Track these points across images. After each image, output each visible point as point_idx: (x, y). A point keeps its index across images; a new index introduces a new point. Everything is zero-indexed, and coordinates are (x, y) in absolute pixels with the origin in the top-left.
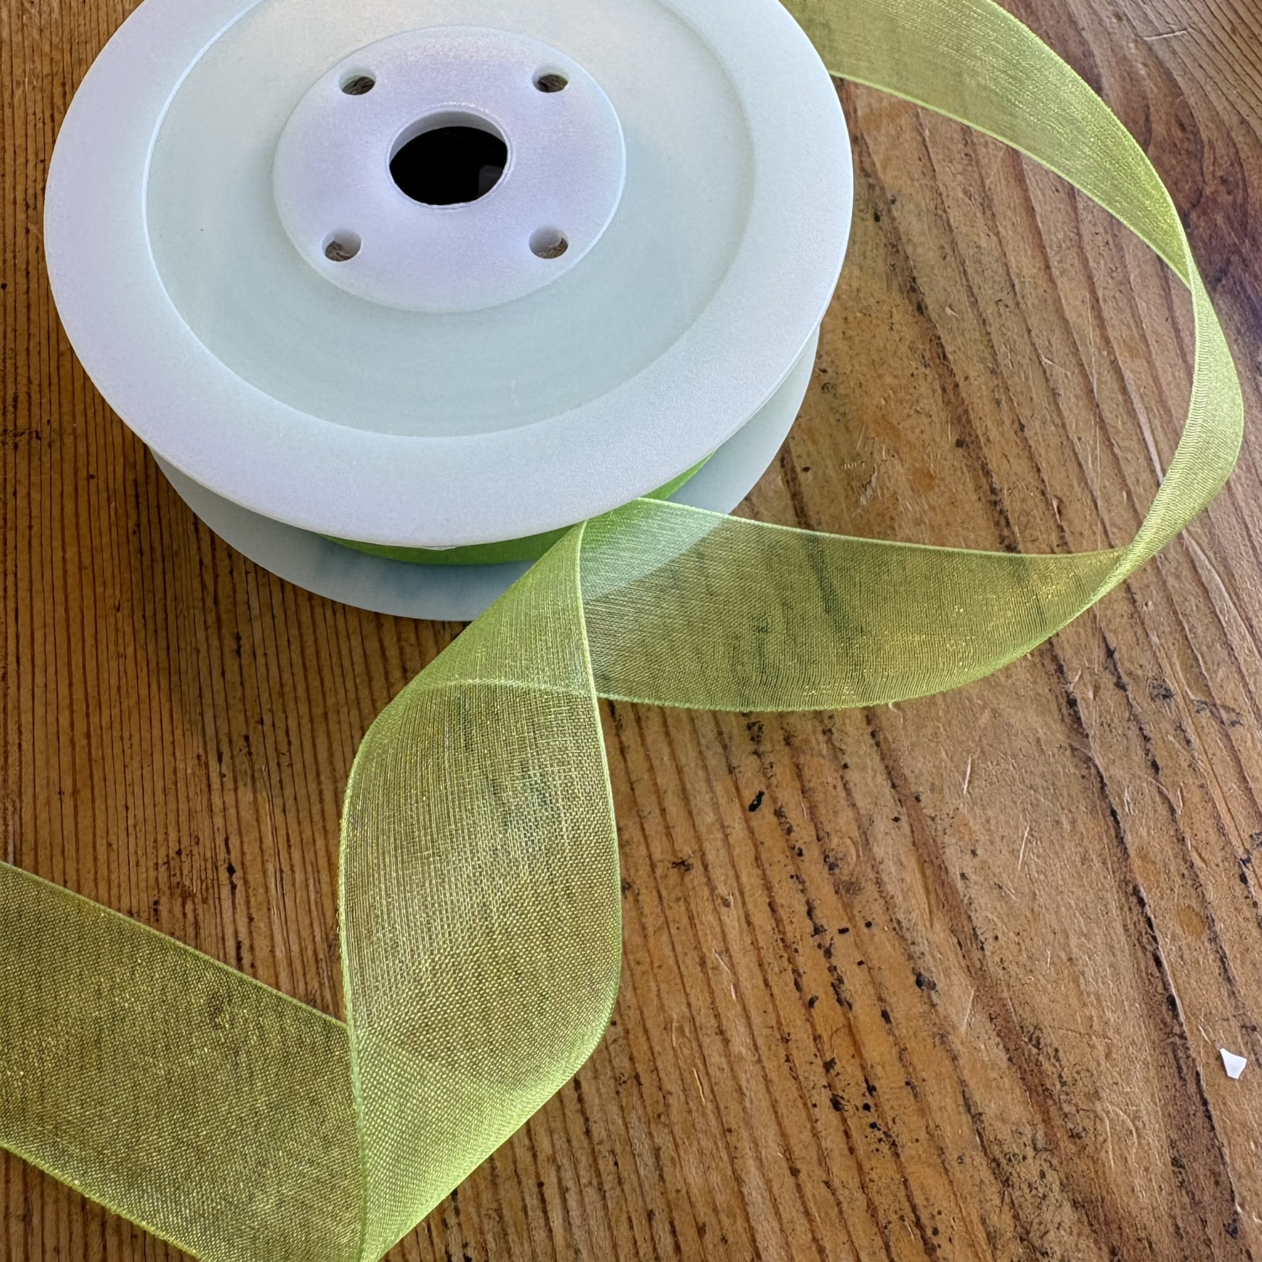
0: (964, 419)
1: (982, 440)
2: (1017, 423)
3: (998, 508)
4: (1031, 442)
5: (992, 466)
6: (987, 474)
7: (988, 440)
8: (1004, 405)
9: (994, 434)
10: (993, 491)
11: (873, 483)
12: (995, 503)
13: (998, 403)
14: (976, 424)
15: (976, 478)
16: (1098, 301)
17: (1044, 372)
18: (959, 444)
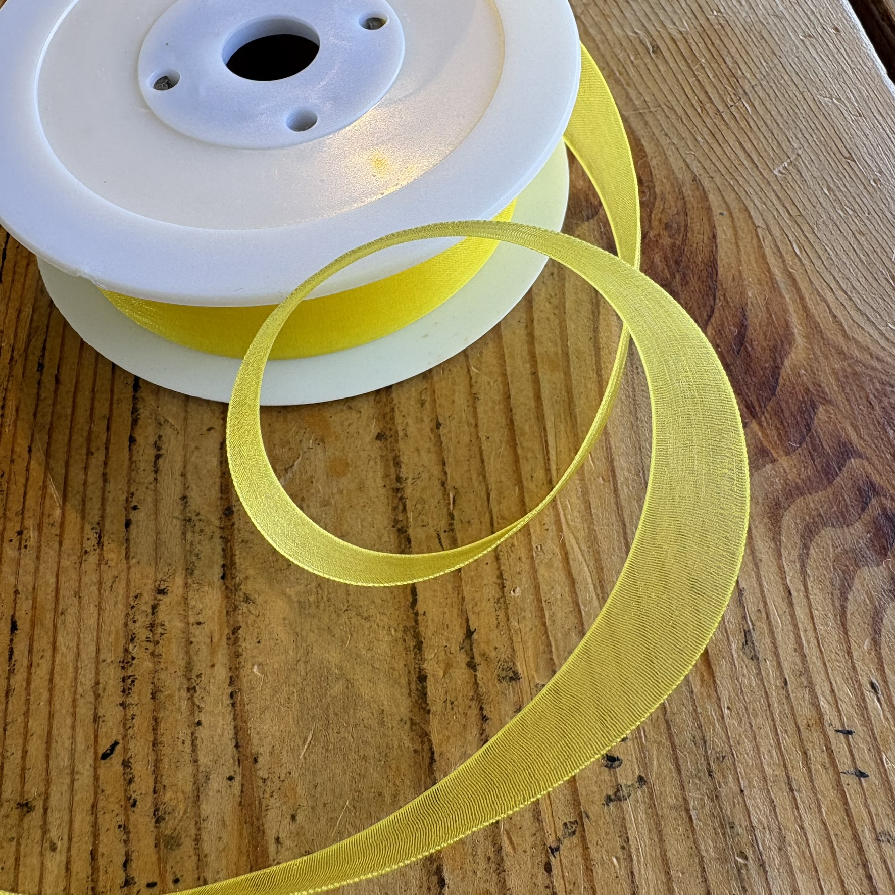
0: (389, 415)
1: (401, 434)
2: (435, 421)
3: (399, 495)
4: (443, 439)
5: (404, 459)
6: (397, 464)
7: (406, 435)
8: (427, 405)
9: (412, 430)
10: (398, 479)
11: (295, 468)
12: (398, 490)
13: (423, 404)
14: (399, 420)
15: (386, 466)
16: (532, 321)
17: (471, 378)
18: (379, 437)
